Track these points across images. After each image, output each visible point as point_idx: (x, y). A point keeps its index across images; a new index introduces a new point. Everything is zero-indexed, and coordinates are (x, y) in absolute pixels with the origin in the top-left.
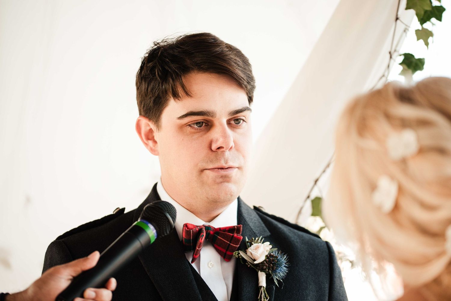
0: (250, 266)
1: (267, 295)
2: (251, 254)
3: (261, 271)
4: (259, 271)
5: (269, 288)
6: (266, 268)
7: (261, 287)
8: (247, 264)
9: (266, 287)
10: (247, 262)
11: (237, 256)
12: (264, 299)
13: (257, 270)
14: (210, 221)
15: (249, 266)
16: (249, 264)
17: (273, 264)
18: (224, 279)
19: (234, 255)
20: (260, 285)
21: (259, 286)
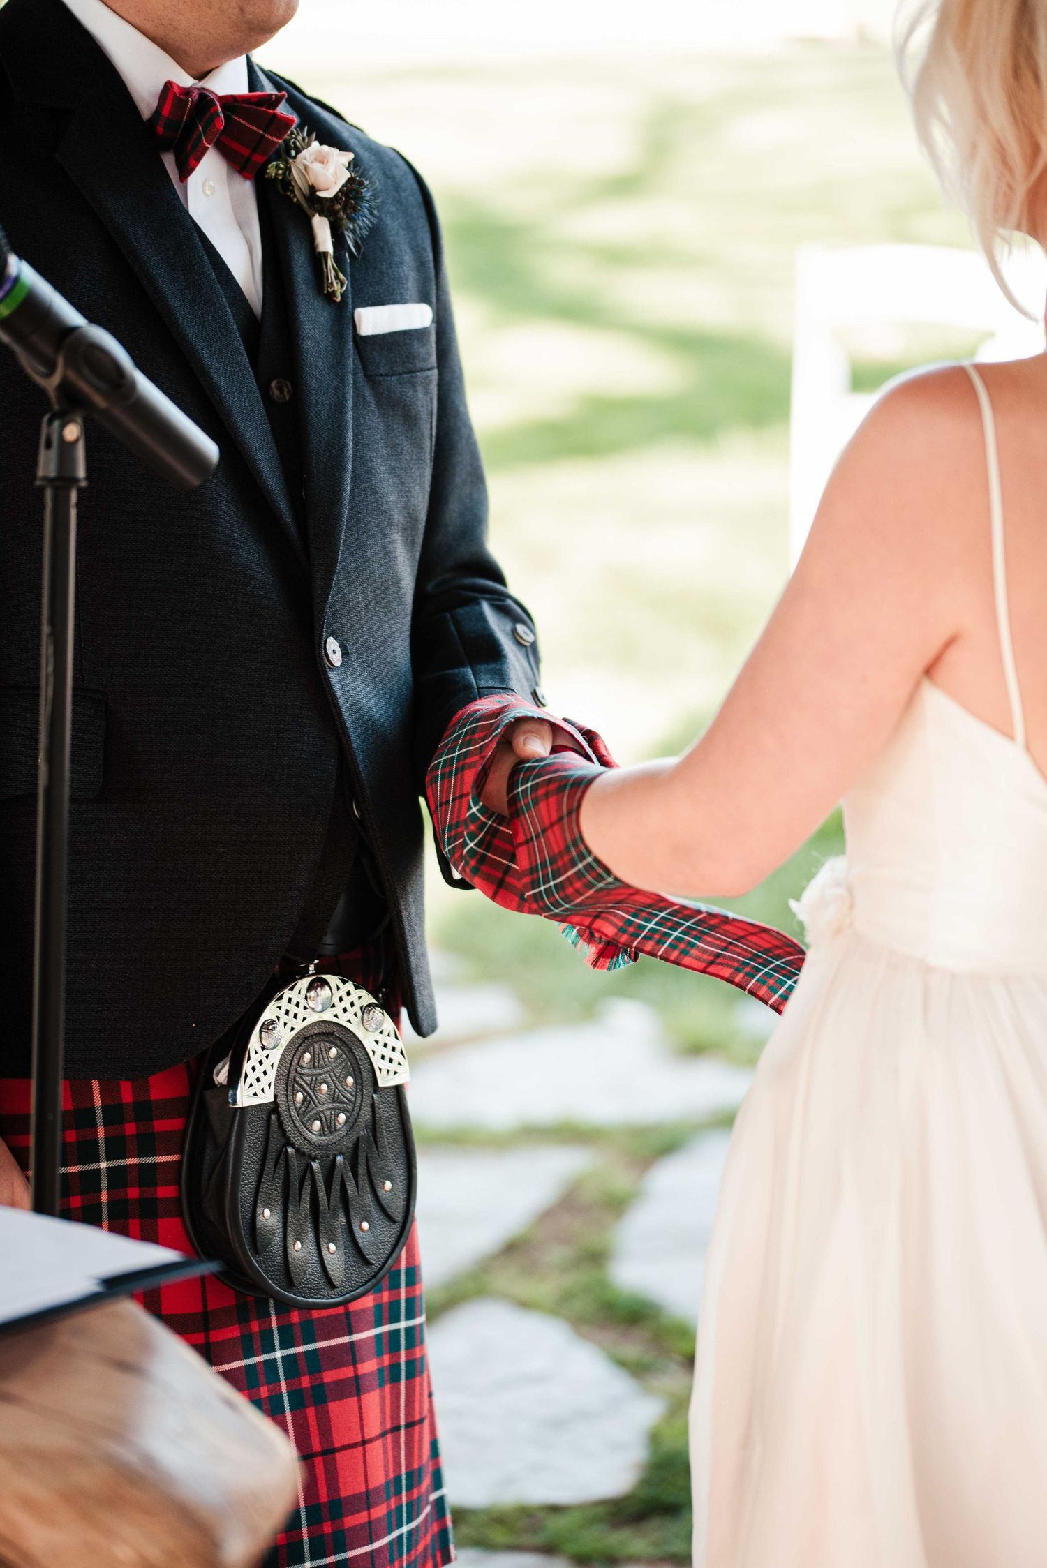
0: (298, 200)
1: (341, 276)
2: (306, 167)
3: (320, 215)
4: (317, 215)
5: (338, 258)
6: (339, 210)
7: (325, 254)
8: (289, 193)
9: (334, 252)
10: (293, 191)
11: (273, 174)
12: (337, 283)
13: (309, 212)
14: (201, 76)
15: (295, 200)
16: (295, 196)
17: (354, 198)
18: (241, 228)
19: (268, 171)
20: (321, 249)
21: (320, 253)
